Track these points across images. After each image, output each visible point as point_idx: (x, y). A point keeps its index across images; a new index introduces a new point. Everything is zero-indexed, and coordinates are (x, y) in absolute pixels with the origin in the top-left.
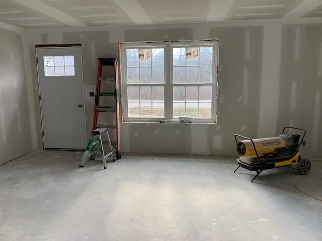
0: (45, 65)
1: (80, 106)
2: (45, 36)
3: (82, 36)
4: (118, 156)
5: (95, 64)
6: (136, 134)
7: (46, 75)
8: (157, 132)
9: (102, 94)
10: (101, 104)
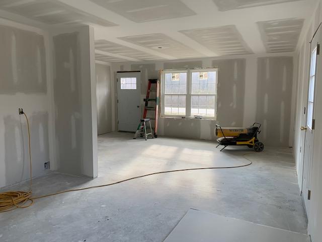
0: (121, 83)
1: (138, 107)
2: (122, 67)
3: (141, 67)
4: (156, 136)
5: (147, 82)
6: (168, 125)
7: (121, 88)
8: (180, 124)
9: (149, 100)
10: (149, 105)
